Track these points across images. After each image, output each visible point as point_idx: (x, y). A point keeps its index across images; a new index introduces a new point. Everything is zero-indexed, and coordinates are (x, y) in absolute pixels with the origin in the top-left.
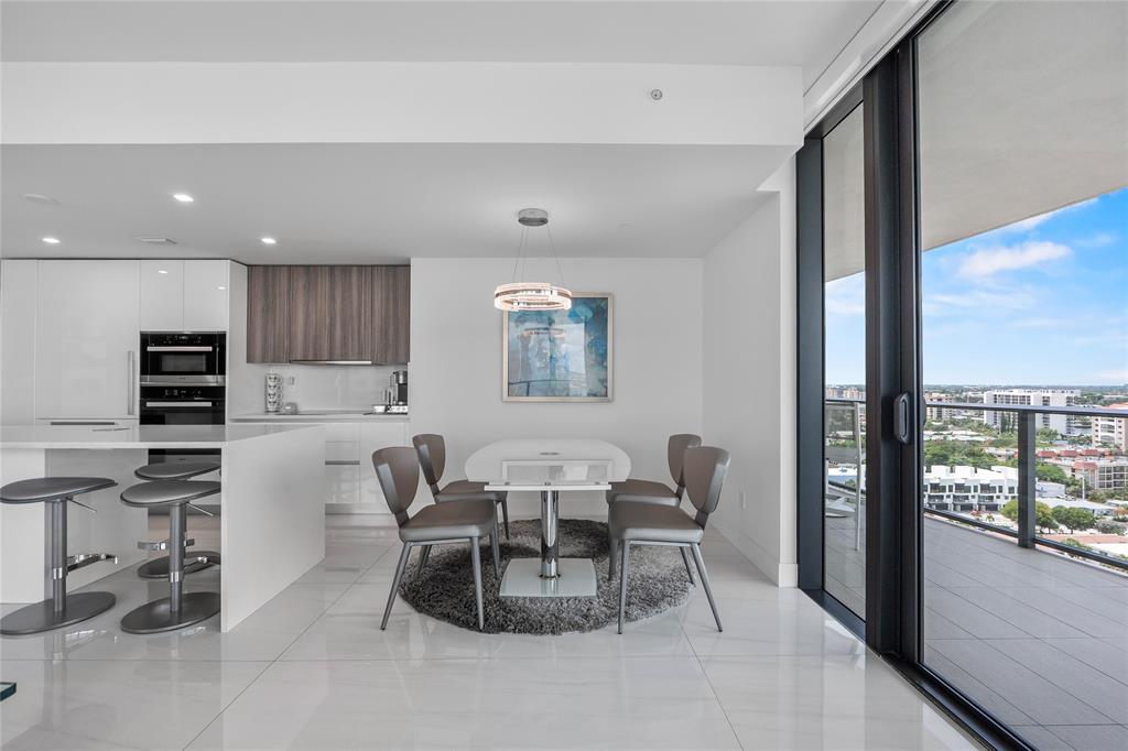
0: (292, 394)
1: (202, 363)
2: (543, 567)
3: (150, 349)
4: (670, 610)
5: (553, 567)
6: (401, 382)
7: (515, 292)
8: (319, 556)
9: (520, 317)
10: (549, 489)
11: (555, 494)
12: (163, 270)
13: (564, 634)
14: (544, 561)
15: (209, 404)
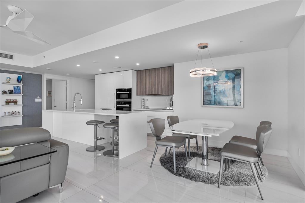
0: (147, 104)
1: (126, 96)
2: (202, 162)
3: (118, 93)
4: (245, 186)
5: (205, 162)
6: (172, 100)
7: (195, 71)
8: (146, 146)
9: (207, 79)
10: (205, 135)
11: (206, 138)
12: (121, 74)
13: (199, 182)
14: (202, 159)
15: (128, 106)
